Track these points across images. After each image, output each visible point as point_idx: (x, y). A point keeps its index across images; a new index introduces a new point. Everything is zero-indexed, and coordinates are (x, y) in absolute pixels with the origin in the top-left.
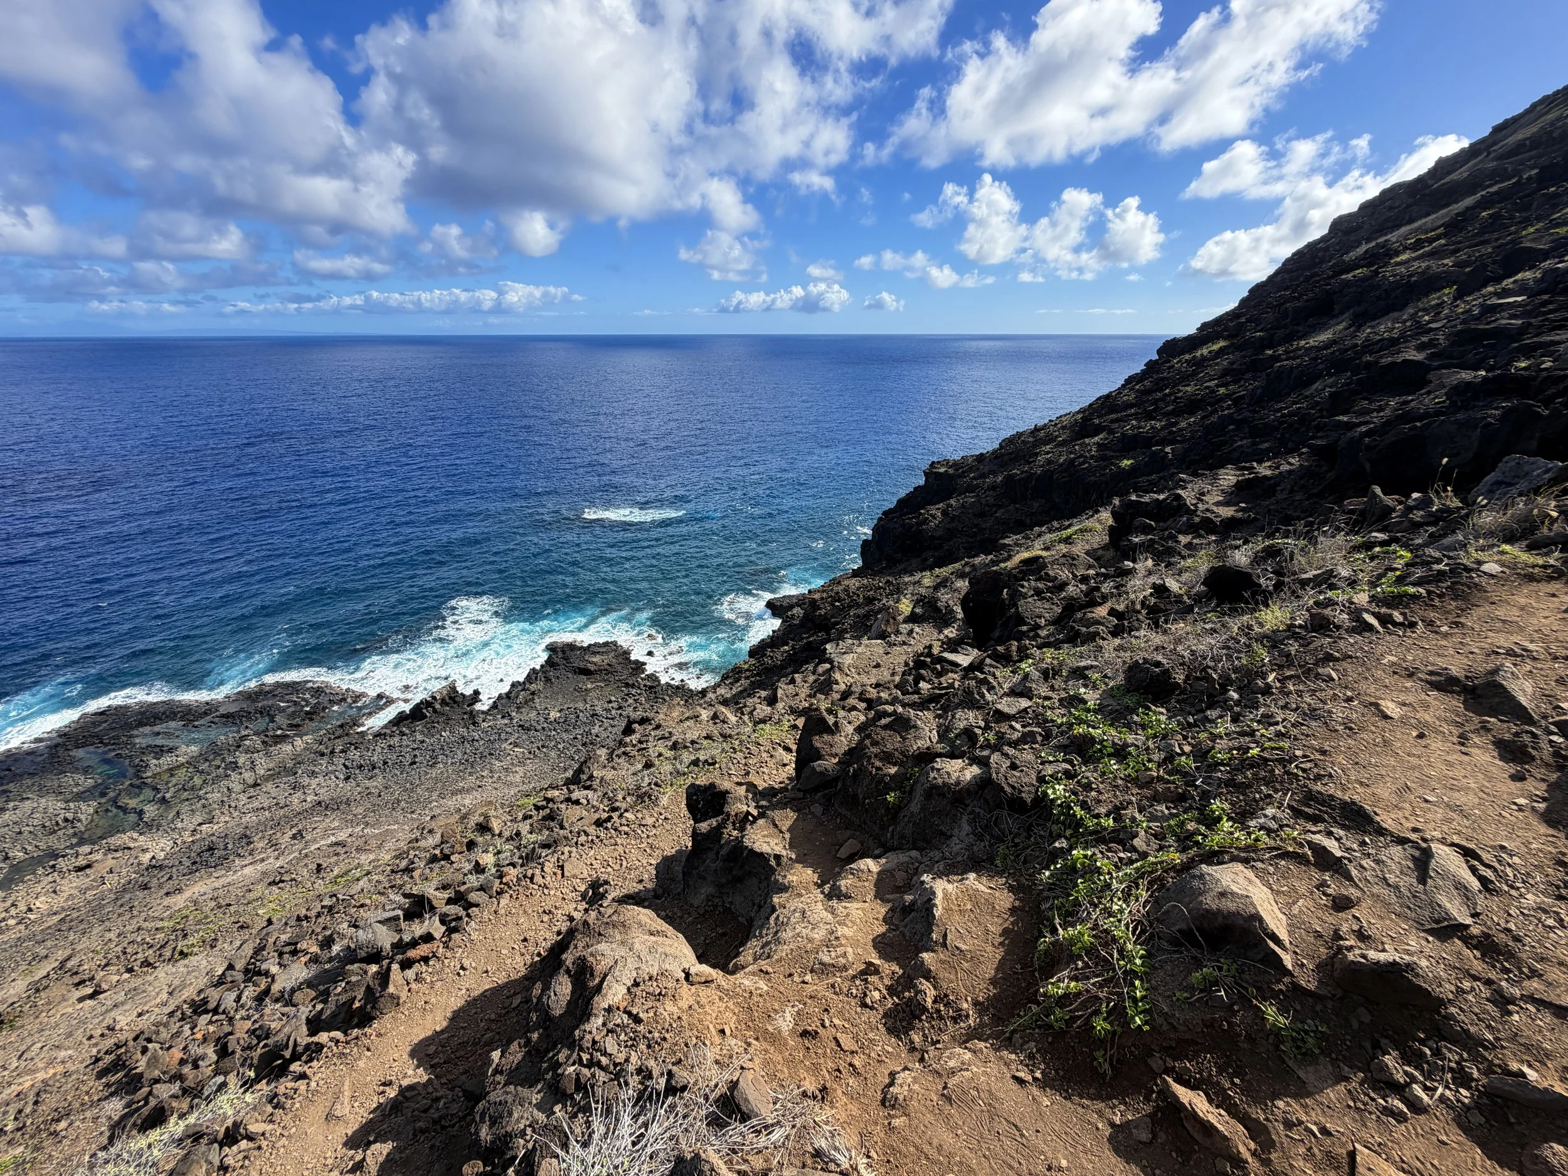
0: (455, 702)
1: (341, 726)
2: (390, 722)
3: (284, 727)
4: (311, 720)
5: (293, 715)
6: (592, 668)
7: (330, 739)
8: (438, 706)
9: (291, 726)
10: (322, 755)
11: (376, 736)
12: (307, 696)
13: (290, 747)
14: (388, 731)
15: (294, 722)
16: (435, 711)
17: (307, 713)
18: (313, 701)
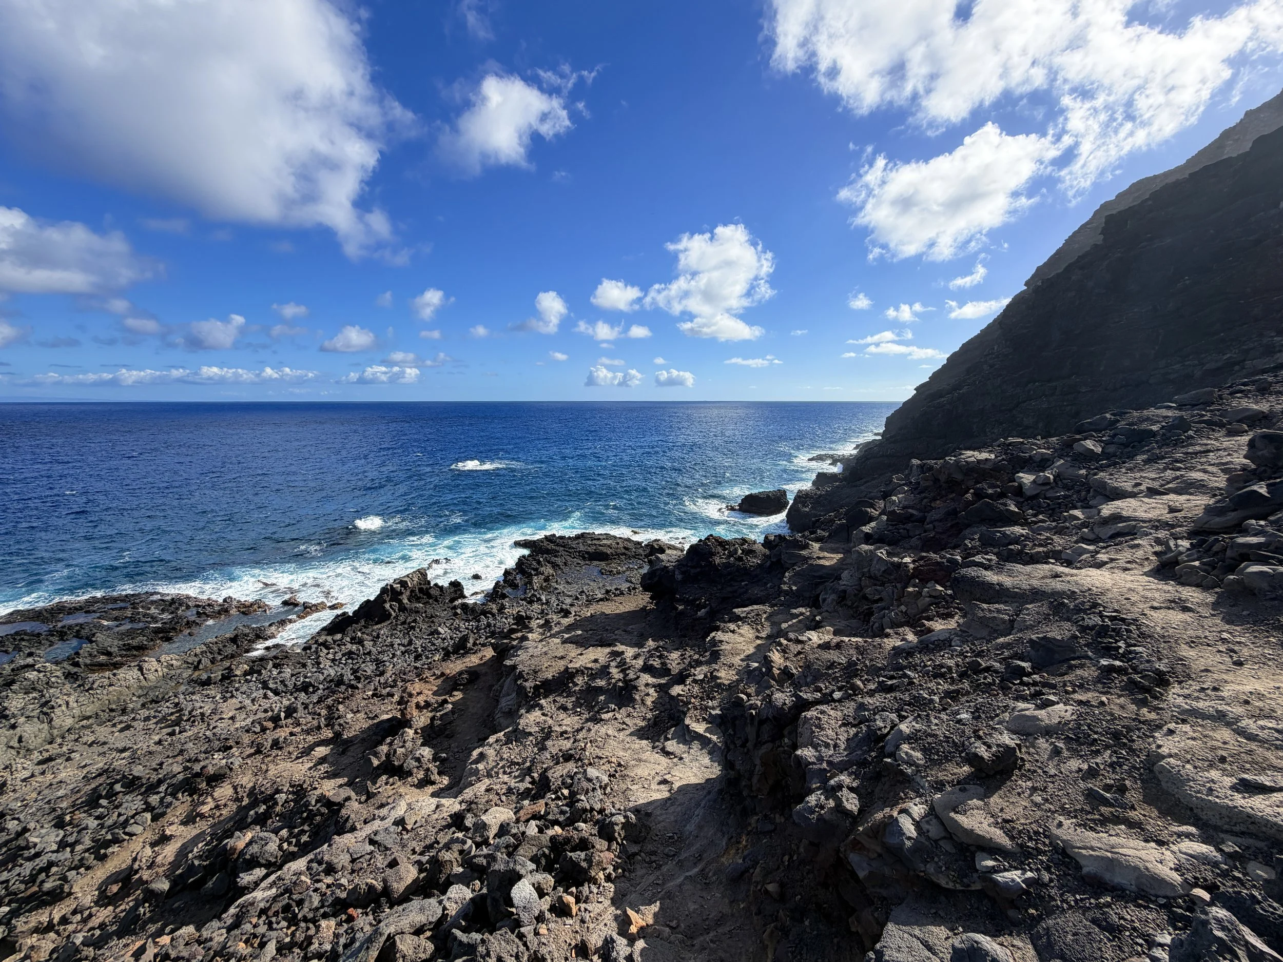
0: (430, 596)
1: (234, 640)
2: (324, 629)
3: (114, 650)
4: (168, 639)
5: (130, 633)
6: (609, 551)
7: (213, 661)
8: (405, 601)
9: (129, 648)
10: (207, 683)
11: (305, 649)
12: (153, 611)
13: (136, 673)
14: (329, 638)
15: (134, 643)
16: (402, 609)
17: (157, 631)
18: (166, 616)
